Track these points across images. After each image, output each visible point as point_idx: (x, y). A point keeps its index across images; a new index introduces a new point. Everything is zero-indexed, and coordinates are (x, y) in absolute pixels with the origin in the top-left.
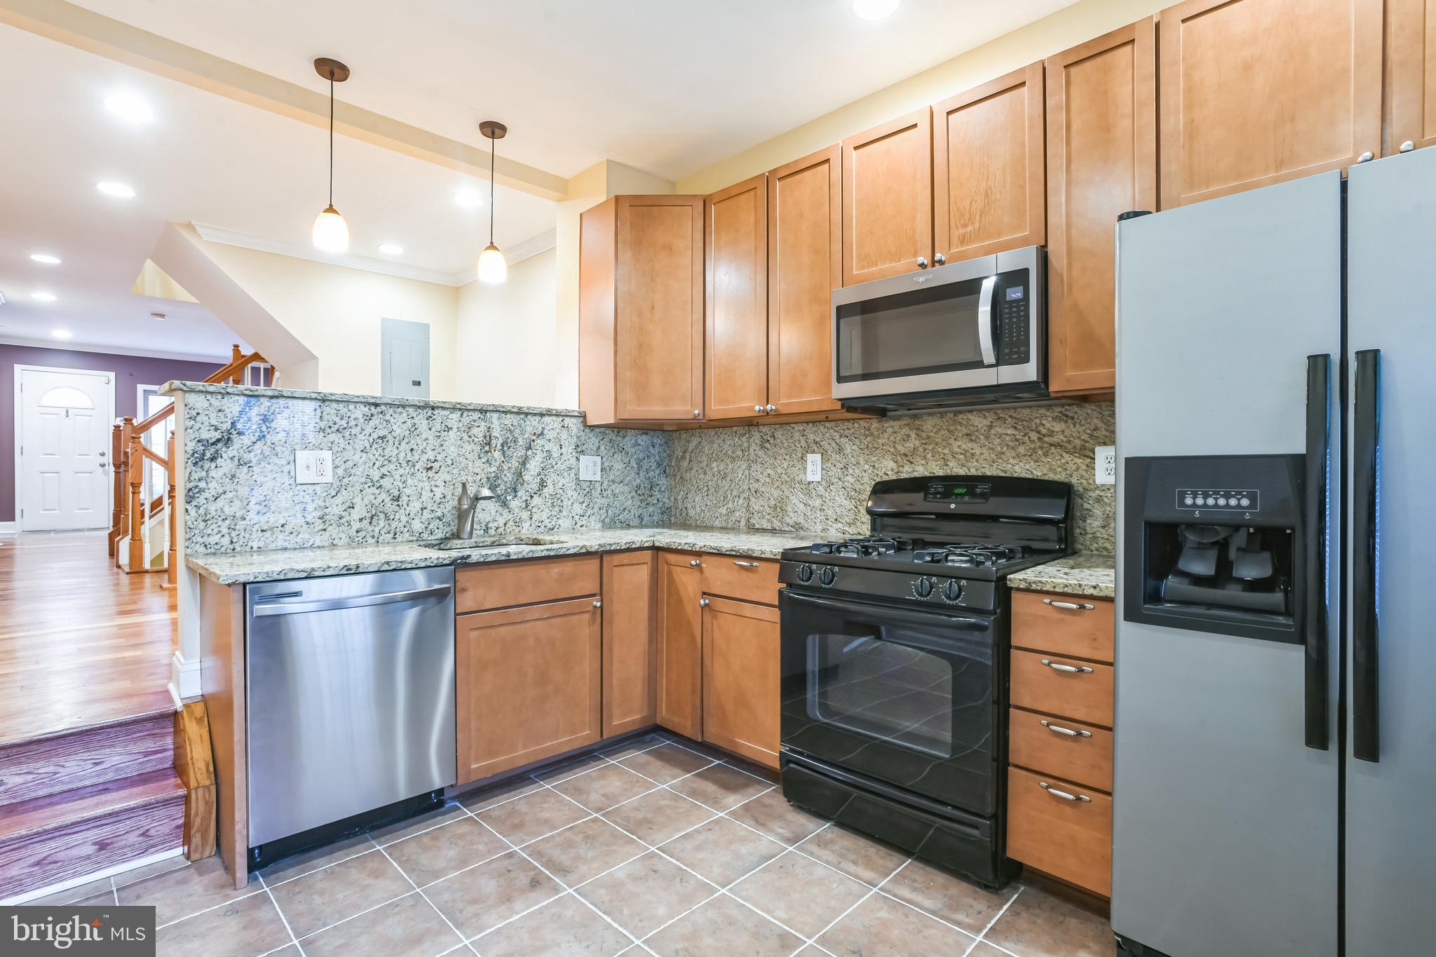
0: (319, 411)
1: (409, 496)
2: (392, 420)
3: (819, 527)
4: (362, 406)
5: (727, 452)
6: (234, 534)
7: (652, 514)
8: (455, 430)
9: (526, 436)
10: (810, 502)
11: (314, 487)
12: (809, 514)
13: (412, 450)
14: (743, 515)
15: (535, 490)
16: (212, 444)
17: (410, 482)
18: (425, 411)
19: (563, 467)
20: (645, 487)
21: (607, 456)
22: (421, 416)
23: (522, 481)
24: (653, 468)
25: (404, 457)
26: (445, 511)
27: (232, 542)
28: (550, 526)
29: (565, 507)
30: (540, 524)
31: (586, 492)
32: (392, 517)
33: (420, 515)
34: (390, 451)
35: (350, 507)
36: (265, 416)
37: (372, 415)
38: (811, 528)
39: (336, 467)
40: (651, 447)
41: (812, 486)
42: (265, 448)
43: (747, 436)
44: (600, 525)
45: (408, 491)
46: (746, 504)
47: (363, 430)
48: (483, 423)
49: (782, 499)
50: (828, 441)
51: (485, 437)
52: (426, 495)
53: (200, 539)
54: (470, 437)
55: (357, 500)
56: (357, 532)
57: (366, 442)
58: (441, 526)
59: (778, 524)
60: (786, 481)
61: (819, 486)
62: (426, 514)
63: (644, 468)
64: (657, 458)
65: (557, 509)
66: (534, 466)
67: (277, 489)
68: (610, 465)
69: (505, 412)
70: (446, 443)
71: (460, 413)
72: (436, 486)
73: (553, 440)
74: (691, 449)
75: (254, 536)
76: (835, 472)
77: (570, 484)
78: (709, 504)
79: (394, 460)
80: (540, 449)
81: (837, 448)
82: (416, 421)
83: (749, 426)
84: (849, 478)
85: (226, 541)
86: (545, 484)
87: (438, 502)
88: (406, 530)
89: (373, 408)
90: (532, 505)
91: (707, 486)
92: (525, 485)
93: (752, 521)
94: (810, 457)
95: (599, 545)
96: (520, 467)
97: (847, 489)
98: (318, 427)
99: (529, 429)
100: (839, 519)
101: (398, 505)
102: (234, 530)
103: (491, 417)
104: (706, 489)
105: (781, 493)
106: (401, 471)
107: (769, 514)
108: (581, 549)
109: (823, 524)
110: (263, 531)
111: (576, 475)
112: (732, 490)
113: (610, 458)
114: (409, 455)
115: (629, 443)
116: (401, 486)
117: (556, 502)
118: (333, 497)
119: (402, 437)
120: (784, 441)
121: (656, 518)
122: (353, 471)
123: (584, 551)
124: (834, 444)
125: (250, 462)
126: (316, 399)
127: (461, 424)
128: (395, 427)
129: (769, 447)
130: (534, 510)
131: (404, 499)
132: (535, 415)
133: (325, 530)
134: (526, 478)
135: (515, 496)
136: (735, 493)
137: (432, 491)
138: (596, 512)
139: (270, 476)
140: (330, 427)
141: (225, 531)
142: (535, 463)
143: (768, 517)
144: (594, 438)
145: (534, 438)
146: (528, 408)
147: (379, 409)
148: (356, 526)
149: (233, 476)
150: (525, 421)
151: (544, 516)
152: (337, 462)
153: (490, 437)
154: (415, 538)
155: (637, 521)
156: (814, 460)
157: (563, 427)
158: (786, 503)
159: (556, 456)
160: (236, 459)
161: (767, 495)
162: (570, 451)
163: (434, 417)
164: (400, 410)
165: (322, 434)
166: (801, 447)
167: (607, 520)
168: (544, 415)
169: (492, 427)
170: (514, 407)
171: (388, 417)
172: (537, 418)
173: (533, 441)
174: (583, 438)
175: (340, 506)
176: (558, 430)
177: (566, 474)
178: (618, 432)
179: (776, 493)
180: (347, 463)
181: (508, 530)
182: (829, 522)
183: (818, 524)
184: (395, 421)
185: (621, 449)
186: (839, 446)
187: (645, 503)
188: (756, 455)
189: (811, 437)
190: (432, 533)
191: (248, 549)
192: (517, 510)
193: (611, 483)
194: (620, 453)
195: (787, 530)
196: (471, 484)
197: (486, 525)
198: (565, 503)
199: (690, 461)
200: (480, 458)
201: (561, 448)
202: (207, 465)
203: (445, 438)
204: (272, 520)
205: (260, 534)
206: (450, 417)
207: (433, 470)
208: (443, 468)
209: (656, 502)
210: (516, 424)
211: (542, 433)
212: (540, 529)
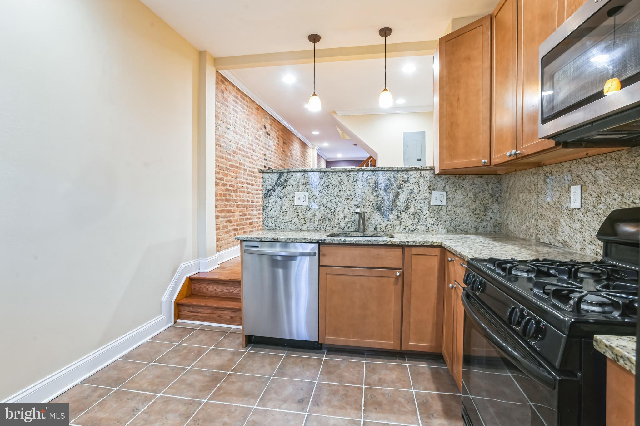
0: (303, 176)
1: (339, 211)
2: (332, 178)
3: (579, 247)
4: (319, 173)
5: (527, 186)
6: (276, 223)
7: (485, 226)
8: (360, 181)
9: (398, 182)
10: (573, 226)
11: (301, 206)
12: (572, 235)
13: (340, 191)
14: (534, 231)
15: (403, 210)
16: (270, 191)
17: (339, 205)
18: (346, 173)
19: (420, 198)
20: (480, 210)
21: (451, 191)
22: (344, 175)
23: (395, 205)
24: (487, 198)
25: (337, 194)
26: (355, 218)
27: (275, 226)
28: (412, 229)
29: (422, 219)
30: (406, 228)
31: (436, 212)
32: (331, 220)
33: (343, 220)
34: (331, 191)
35: (314, 215)
36: (285, 179)
37: (323, 176)
38: (573, 246)
39: (310, 199)
40: (485, 185)
41: (574, 212)
42: (285, 191)
43: (537, 174)
44: (445, 230)
45: (338, 209)
46: (536, 224)
47: (320, 183)
48: (374, 177)
49: (556, 222)
50: (586, 174)
51: (375, 183)
52: (346, 211)
53: (266, 224)
54: (367, 184)
55: (317, 212)
56: (317, 225)
57: (321, 188)
58: (353, 225)
59: (553, 241)
60: (559, 208)
61: (580, 212)
62: (346, 220)
63: (480, 198)
64: (491, 192)
65: (416, 220)
66: (403, 197)
67: (289, 207)
68: (453, 196)
69: (387, 171)
70: (356, 187)
71: (362, 173)
72: (351, 207)
73: (414, 183)
74: (510, 185)
75: (282, 224)
76: (592, 200)
77: (426, 207)
78: (518, 222)
79: (332, 195)
80: (406, 188)
81: (593, 179)
82: (342, 178)
83: (538, 167)
84: (601, 206)
85: (273, 225)
86: (409, 207)
87: (352, 214)
88: (337, 226)
89: (323, 173)
90: (401, 217)
91: (517, 210)
92: (397, 207)
93: (539, 236)
94: (573, 188)
95: (401, 241)
96: (394, 198)
97: (600, 216)
98: (303, 183)
99: (400, 178)
100: (593, 241)
101: (334, 215)
102: (276, 221)
103: (378, 174)
104: (516, 212)
105: (555, 217)
106: (335, 200)
107: (548, 232)
108: (388, 242)
109: (582, 244)
110: (285, 223)
111: (429, 202)
112: (529, 214)
113: (453, 193)
114: (339, 193)
115: (467, 183)
116: (335, 206)
117: (416, 216)
118: (308, 210)
119: (336, 185)
120: (558, 176)
121: (489, 229)
122: (316, 200)
123: (390, 244)
124: (591, 177)
125: (281, 197)
126: (301, 172)
127: (363, 178)
128: (333, 181)
129: (549, 182)
130: (402, 220)
131: (337, 212)
132: (403, 171)
133: (305, 224)
134: (398, 203)
135: (392, 213)
136: (530, 215)
137: (349, 209)
138: (442, 223)
139: (287, 202)
140: (307, 182)
141: (273, 222)
142: (403, 196)
143: (547, 234)
144: (442, 181)
145: (403, 183)
146: (398, 168)
147: (326, 174)
148: (317, 223)
149: (276, 202)
150: (397, 175)
151: (409, 224)
152: (310, 196)
153: (378, 183)
154: (341, 230)
155: (473, 230)
156: (576, 190)
157: (421, 176)
158: (558, 224)
159: (416, 192)
160: (277, 196)
161: (547, 217)
162: (425, 189)
163: (350, 176)
164: (335, 173)
165: (304, 185)
166: (568, 180)
167: (451, 228)
168: (409, 171)
169: (379, 178)
170: (390, 168)
171: (330, 177)
172: (405, 172)
173: (402, 184)
174: (434, 182)
175: (311, 214)
176: (417, 178)
177: (422, 202)
178: (459, 177)
179: (552, 217)
180: (314, 197)
181: (388, 230)
182: (586, 243)
183: (578, 243)
184: (333, 178)
185: (461, 187)
186: (595, 178)
187: (480, 219)
188: (542, 188)
189: (575, 171)
190: (349, 228)
191: (280, 229)
192: (392, 220)
193: (453, 207)
194: (460, 190)
195: (558, 245)
196: (368, 206)
197: (376, 226)
198: (422, 217)
199: (510, 193)
200: (372, 194)
201: (419, 188)
202: (268, 198)
203: (355, 185)
204: (287, 219)
205: (284, 224)
206: (358, 175)
207: (350, 200)
208: (354, 198)
209: (489, 219)
210: (392, 176)
211: (408, 180)
212: (406, 230)
